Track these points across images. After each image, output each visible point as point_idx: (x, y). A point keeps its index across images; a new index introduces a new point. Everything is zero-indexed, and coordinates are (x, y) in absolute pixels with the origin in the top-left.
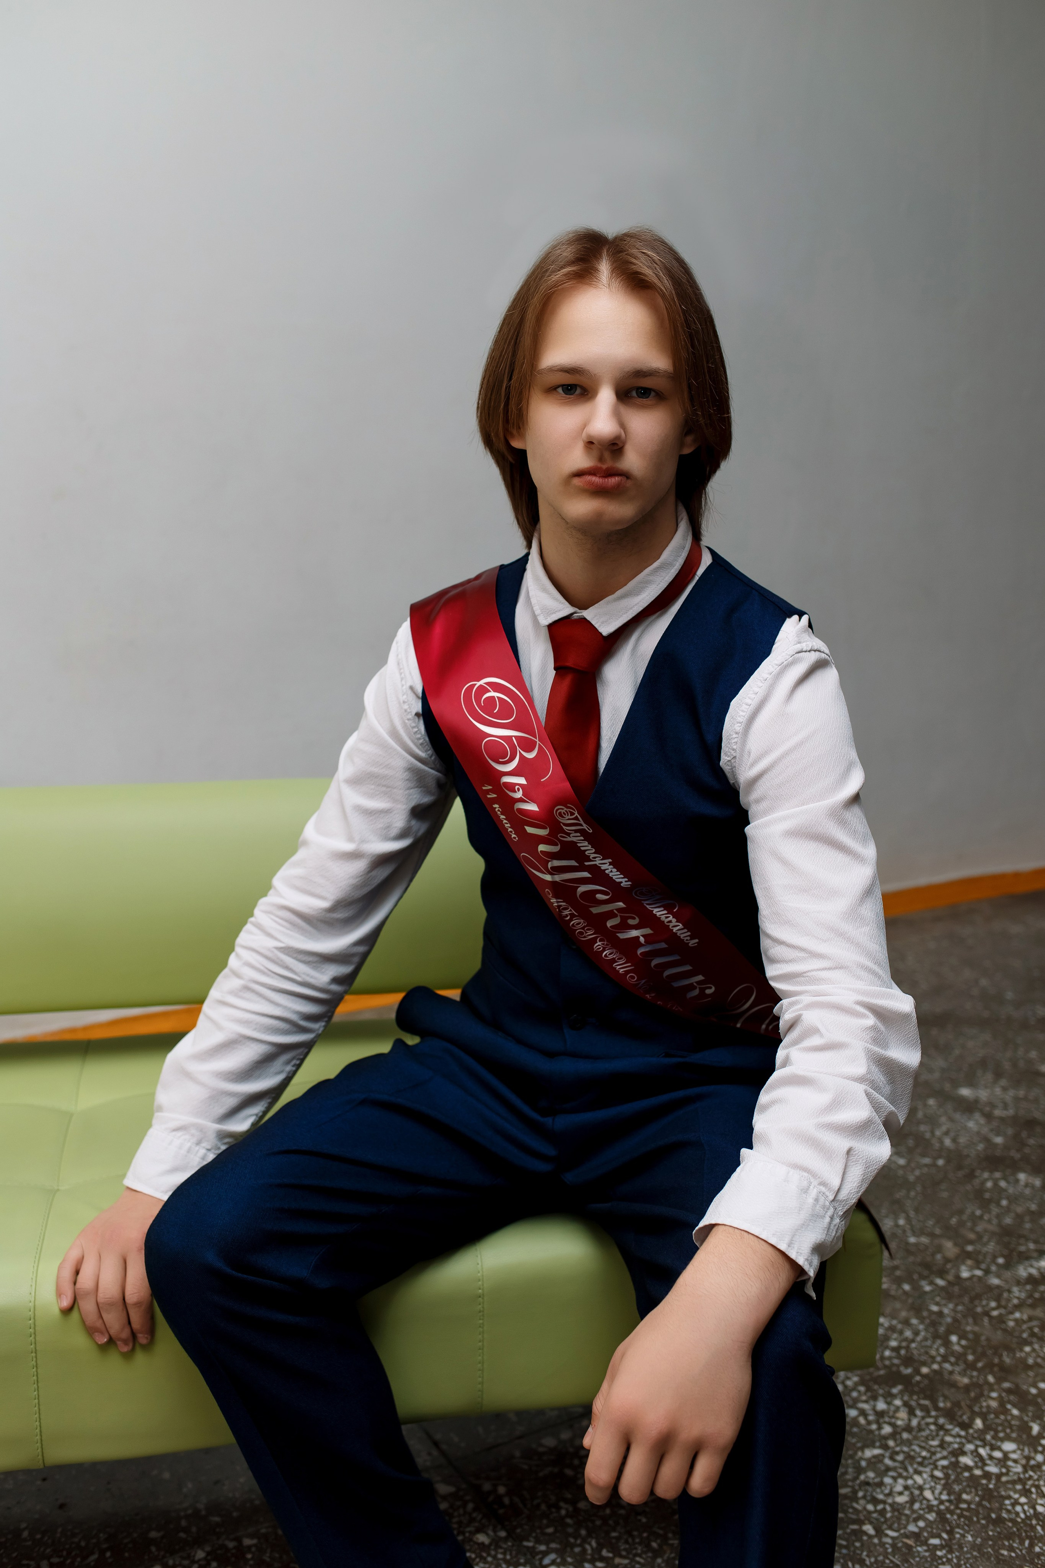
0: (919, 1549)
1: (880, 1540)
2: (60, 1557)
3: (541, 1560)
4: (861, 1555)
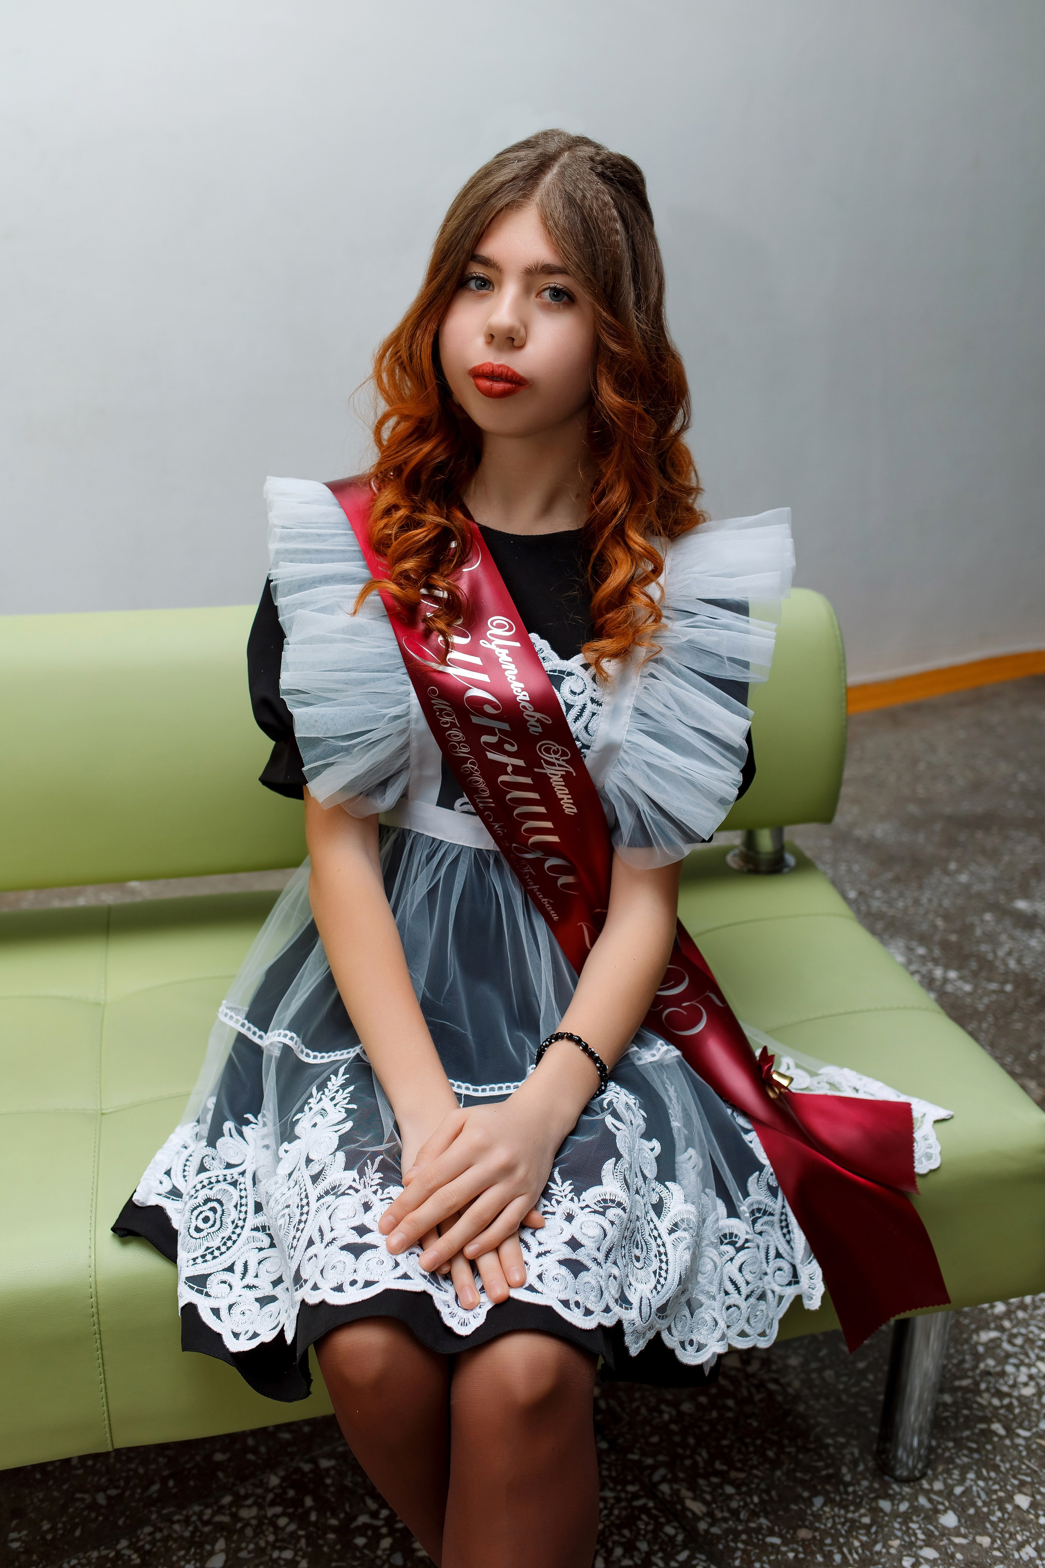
1: (1012, 1441)
2: (117, 1487)
3: (650, 1476)
4: (994, 1459)
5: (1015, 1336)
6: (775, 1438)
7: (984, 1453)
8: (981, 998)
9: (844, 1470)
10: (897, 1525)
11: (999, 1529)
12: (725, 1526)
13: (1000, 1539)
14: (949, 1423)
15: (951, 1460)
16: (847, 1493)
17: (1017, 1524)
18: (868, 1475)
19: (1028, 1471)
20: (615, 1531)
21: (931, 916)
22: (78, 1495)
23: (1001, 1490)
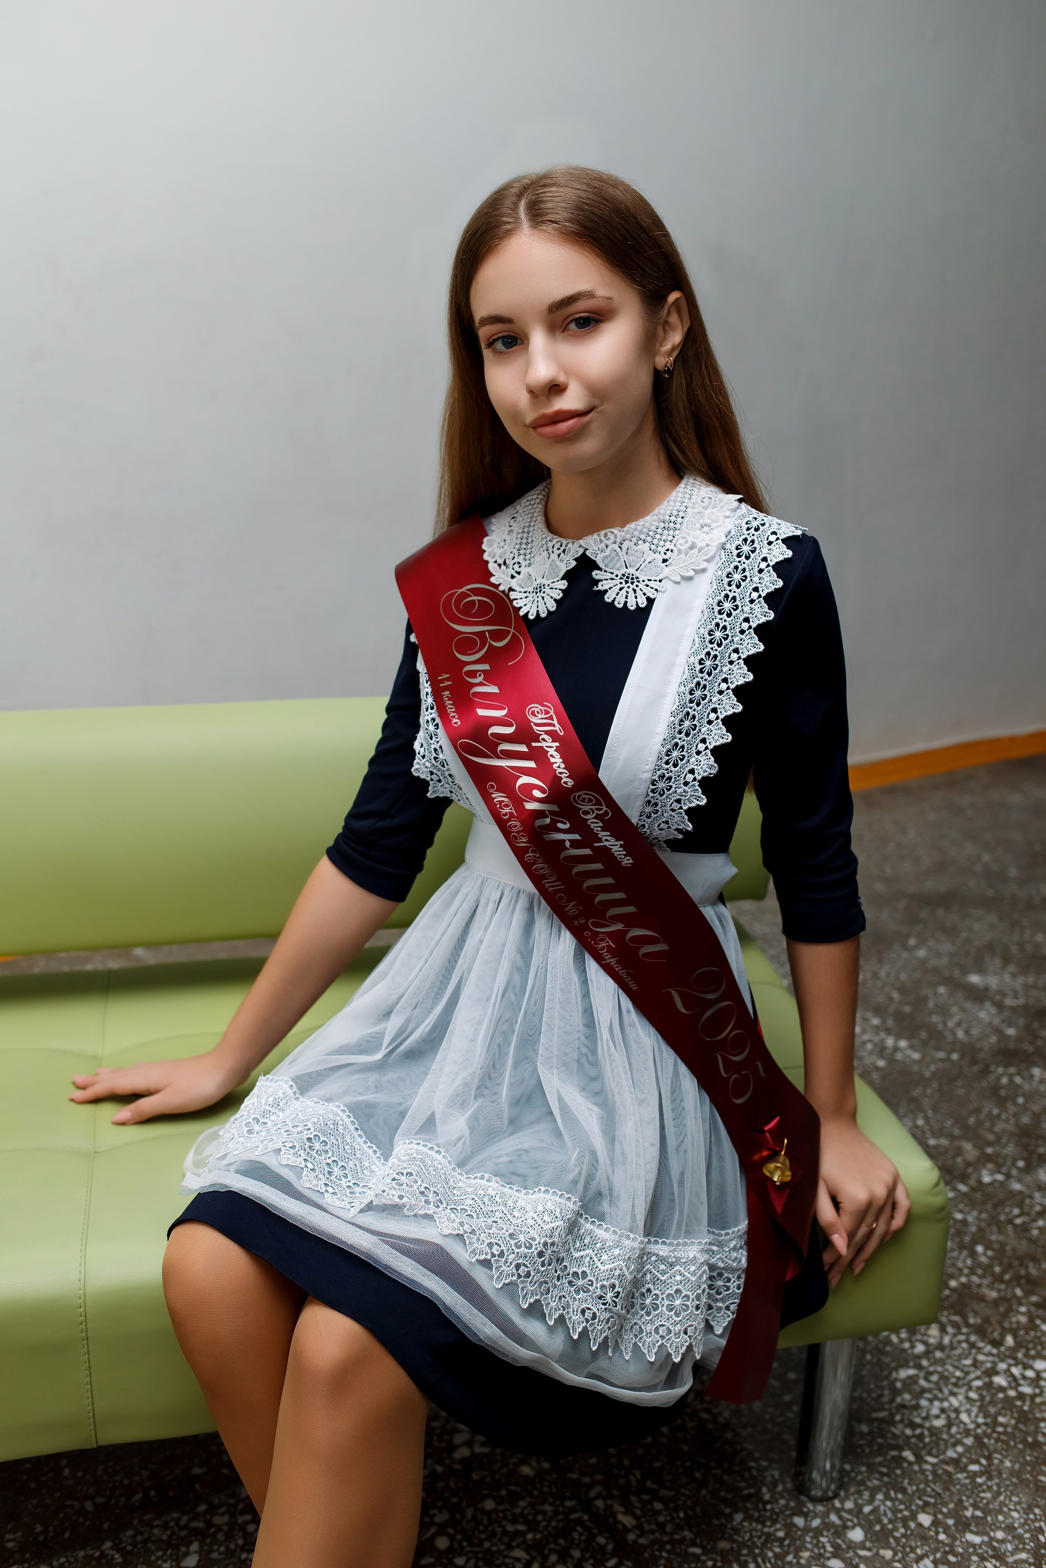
0: (959, 1476)
1: (920, 1466)
2: (104, 1496)
3: (587, 1493)
4: (902, 1482)
5: (931, 1373)
6: (703, 1461)
7: (893, 1476)
8: (928, 1065)
9: (764, 1490)
10: (808, 1539)
11: (901, 1544)
12: (651, 1537)
13: (901, 1552)
14: (863, 1450)
15: (863, 1483)
16: (765, 1510)
17: (918, 1539)
18: (785, 1494)
19: (933, 1493)
20: (551, 1540)
21: (887, 989)
22: (69, 1503)
23: (906, 1509)
